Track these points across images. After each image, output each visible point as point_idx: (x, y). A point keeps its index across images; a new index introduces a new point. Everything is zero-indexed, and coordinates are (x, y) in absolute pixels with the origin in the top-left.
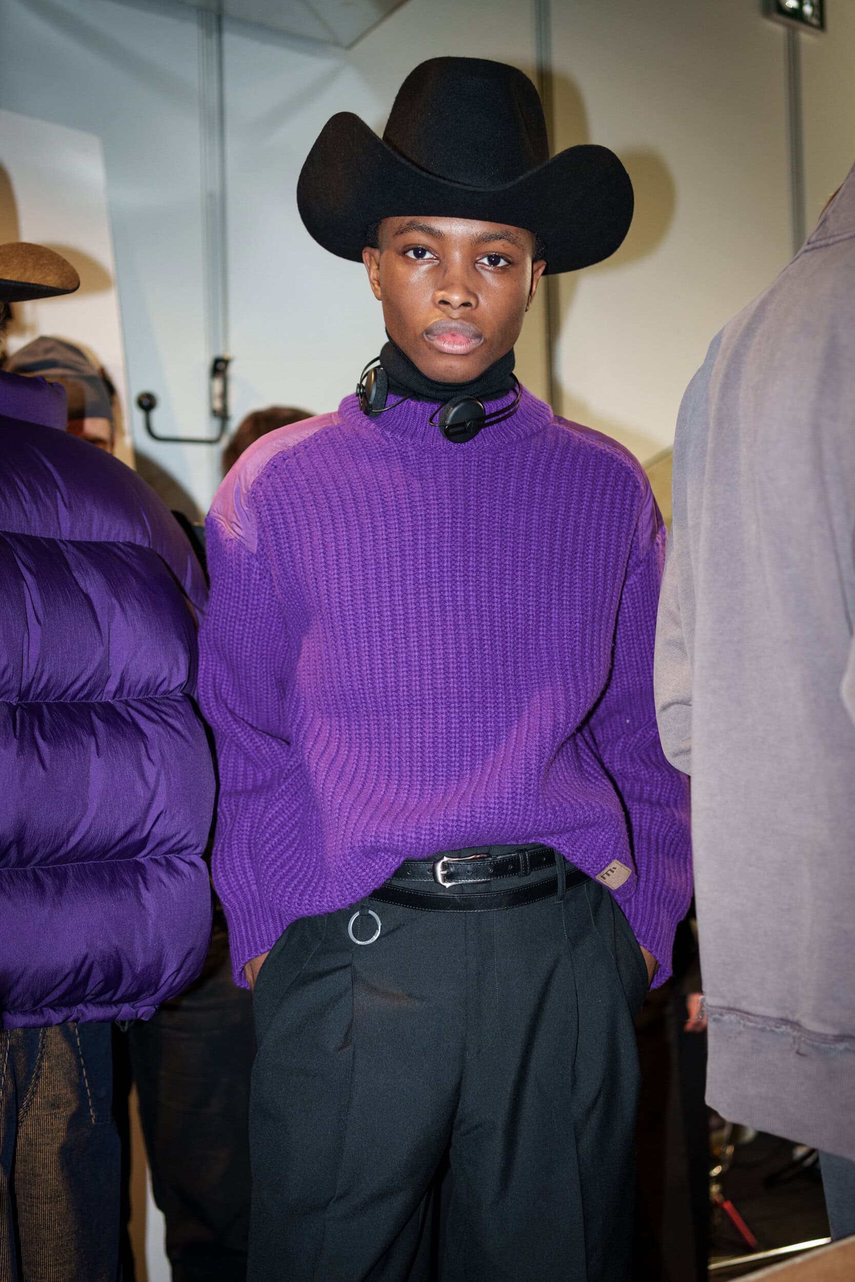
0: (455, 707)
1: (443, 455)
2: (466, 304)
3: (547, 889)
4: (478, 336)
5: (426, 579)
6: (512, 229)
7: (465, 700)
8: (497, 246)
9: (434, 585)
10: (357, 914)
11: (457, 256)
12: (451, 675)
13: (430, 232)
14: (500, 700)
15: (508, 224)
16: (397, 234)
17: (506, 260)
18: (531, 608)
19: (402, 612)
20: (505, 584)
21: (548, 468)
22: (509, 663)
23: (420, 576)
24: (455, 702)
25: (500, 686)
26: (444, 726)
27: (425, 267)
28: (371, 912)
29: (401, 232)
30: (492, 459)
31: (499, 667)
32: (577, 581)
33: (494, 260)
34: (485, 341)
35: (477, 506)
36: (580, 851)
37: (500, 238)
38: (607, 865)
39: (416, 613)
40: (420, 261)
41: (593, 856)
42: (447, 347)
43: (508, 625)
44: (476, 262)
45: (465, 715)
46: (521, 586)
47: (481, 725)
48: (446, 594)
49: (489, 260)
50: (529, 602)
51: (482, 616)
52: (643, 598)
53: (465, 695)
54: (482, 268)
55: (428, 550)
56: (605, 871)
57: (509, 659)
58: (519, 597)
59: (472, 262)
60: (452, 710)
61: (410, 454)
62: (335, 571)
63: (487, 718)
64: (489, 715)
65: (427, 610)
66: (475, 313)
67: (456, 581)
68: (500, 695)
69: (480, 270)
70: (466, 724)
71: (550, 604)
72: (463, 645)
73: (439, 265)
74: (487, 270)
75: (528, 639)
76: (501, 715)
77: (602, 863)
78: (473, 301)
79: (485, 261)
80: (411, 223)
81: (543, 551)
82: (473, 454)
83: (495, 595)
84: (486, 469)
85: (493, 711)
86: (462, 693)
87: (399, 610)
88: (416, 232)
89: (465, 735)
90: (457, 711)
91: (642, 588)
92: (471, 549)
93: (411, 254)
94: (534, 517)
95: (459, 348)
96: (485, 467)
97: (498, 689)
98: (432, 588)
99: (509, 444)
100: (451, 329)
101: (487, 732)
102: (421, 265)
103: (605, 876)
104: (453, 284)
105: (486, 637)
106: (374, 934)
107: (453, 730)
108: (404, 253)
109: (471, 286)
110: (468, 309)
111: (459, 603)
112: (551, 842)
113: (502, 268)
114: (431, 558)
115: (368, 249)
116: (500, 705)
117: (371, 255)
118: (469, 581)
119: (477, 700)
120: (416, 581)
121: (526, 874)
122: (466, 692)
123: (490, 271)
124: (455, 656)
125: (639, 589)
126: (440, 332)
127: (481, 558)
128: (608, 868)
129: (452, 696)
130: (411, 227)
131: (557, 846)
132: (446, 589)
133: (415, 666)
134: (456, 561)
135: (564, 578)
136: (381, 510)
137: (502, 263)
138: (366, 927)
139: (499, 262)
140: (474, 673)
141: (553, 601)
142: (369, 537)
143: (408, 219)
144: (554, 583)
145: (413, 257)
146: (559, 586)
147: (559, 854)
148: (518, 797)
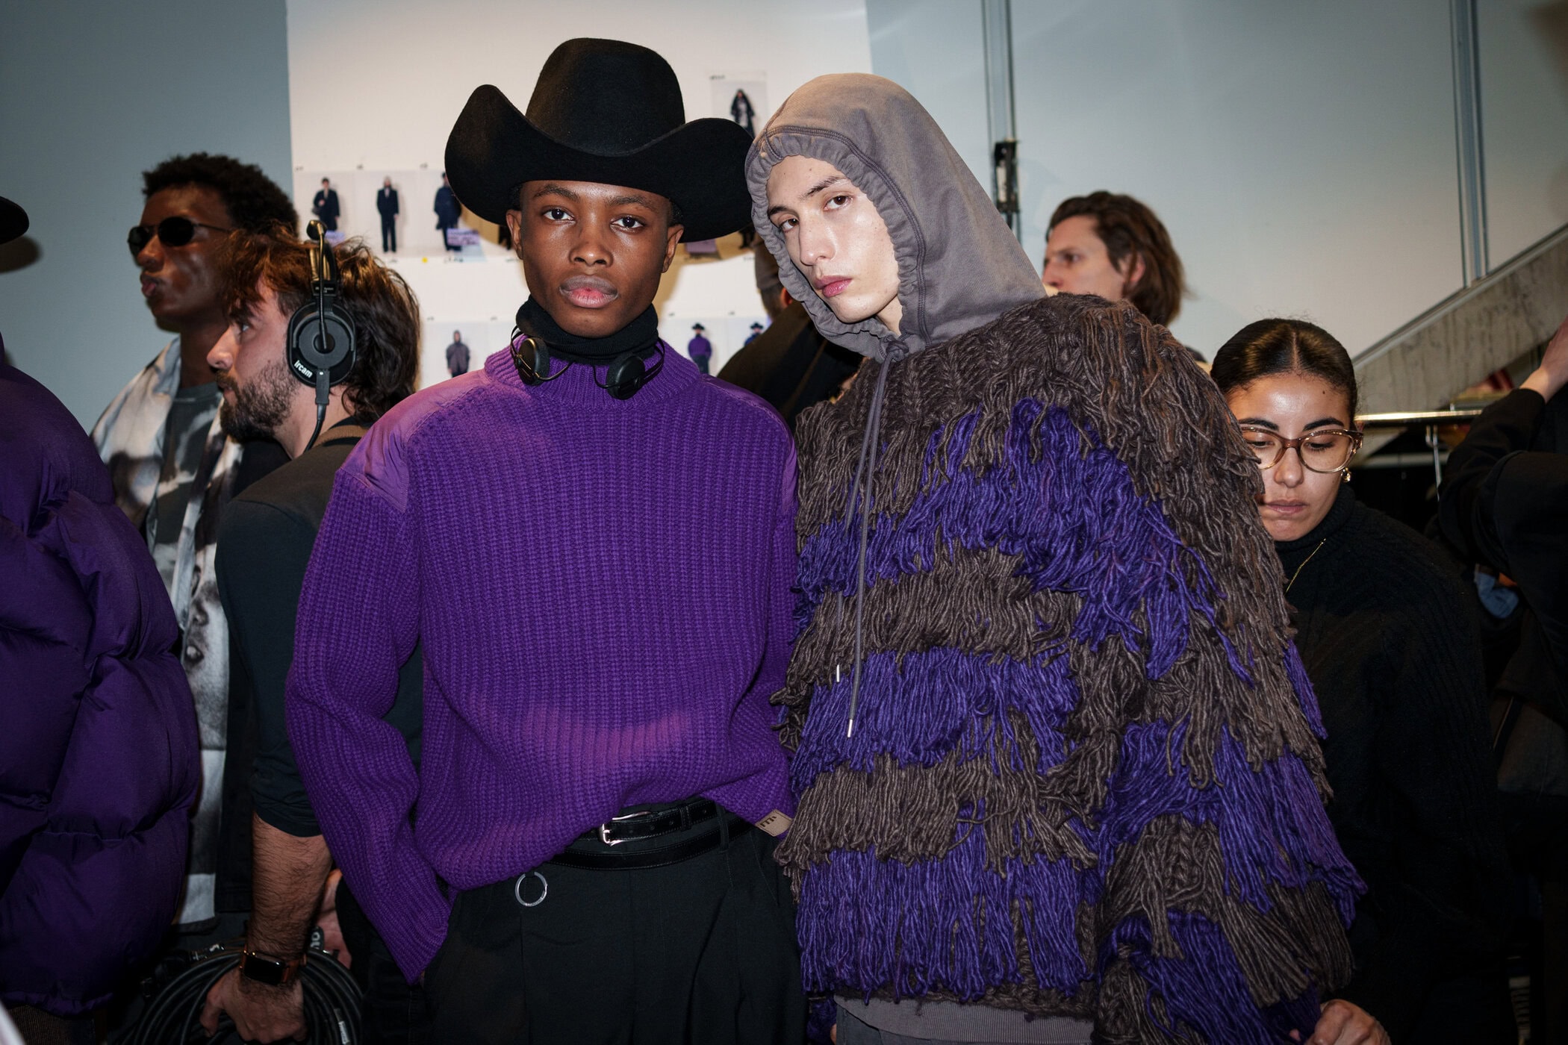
0: (615, 667)
1: (594, 415)
2: (600, 262)
3: (711, 841)
4: (613, 292)
5: (582, 539)
6: (645, 194)
7: (624, 659)
8: (630, 209)
9: (590, 545)
10: (524, 876)
11: (593, 217)
12: (611, 635)
13: (566, 194)
14: (658, 658)
15: (641, 189)
16: (536, 196)
17: (639, 222)
18: (682, 566)
19: (560, 573)
20: (657, 544)
21: (695, 426)
22: (665, 621)
23: (576, 537)
24: (615, 662)
25: (657, 644)
26: (606, 685)
27: (564, 227)
28: (536, 874)
29: (540, 194)
30: (641, 419)
31: (656, 625)
32: (726, 537)
33: (629, 222)
34: (620, 296)
35: (628, 466)
36: (740, 801)
37: (634, 201)
38: (767, 814)
39: (574, 574)
40: (558, 222)
41: (752, 805)
42: (582, 300)
43: (662, 583)
44: (611, 223)
45: (625, 674)
46: (672, 545)
47: (642, 684)
48: (602, 554)
49: (625, 222)
50: (680, 560)
51: (637, 576)
52: (783, 555)
53: (624, 654)
54: (617, 229)
55: (583, 511)
56: (764, 819)
57: (665, 616)
58: (670, 556)
59: (607, 224)
60: (613, 669)
61: (562, 413)
62: (494, 534)
63: (646, 676)
64: (648, 673)
65: (584, 571)
66: (609, 270)
67: (611, 541)
68: (658, 653)
69: (615, 231)
70: (627, 683)
71: (700, 560)
72: (621, 605)
73: (575, 225)
74: (621, 231)
75: (682, 597)
76: (660, 673)
77: (763, 813)
78: (607, 259)
79: (620, 222)
80: (548, 186)
81: (692, 510)
82: (623, 414)
83: (648, 555)
84: (636, 429)
85: (651, 669)
86: (622, 652)
87: (558, 571)
88: (553, 195)
89: (627, 693)
90: (618, 669)
91: (783, 544)
92: (623, 510)
93: (549, 216)
94: (683, 476)
95: (593, 302)
96: (634, 427)
97: (656, 647)
98: (588, 548)
99: (657, 403)
100: (585, 284)
101: (647, 690)
102: (558, 225)
103: (765, 824)
104: (587, 243)
105: (641, 597)
106: (540, 894)
107: (615, 689)
108: (542, 214)
109: (606, 246)
110: (603, 266)
111: (615, 563)
112: (712, 795)
113: (636, 228)
114: (586, 519)
115: (511, 211)
116: (658, 663)
117: (514, 217)
118: (623, 541)
119: (636, 659)
120: (573, 542)
121: (688, 828)
122: (626, 651)
123: (624, 232)
124: (613, 615)
125: (779, 545)
126: (575, 287)
127: (633, 518)
128: (767, 817)
129: (612, 655)
130: (549, 190)
131: (715, 798)
132: (602, 549)
133: (575, 627)
134: (610, 522)
135: (713, 535)
136: (537, 471)
137: (636, 225)
138: (531, 890)
139: (633, 224)
140: (633, 632)
141: (704, 558)
142: (526, 499)
143: (546, 183)
144: (704, 540)
145: (552, 218)
146: (709, 543)
147: (719, 805)
148: (688, 751)
